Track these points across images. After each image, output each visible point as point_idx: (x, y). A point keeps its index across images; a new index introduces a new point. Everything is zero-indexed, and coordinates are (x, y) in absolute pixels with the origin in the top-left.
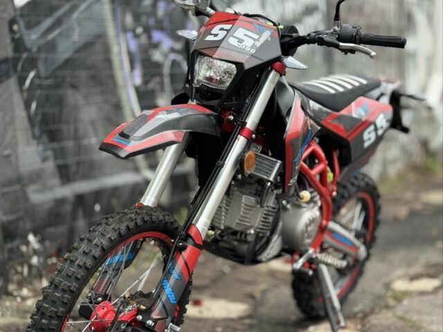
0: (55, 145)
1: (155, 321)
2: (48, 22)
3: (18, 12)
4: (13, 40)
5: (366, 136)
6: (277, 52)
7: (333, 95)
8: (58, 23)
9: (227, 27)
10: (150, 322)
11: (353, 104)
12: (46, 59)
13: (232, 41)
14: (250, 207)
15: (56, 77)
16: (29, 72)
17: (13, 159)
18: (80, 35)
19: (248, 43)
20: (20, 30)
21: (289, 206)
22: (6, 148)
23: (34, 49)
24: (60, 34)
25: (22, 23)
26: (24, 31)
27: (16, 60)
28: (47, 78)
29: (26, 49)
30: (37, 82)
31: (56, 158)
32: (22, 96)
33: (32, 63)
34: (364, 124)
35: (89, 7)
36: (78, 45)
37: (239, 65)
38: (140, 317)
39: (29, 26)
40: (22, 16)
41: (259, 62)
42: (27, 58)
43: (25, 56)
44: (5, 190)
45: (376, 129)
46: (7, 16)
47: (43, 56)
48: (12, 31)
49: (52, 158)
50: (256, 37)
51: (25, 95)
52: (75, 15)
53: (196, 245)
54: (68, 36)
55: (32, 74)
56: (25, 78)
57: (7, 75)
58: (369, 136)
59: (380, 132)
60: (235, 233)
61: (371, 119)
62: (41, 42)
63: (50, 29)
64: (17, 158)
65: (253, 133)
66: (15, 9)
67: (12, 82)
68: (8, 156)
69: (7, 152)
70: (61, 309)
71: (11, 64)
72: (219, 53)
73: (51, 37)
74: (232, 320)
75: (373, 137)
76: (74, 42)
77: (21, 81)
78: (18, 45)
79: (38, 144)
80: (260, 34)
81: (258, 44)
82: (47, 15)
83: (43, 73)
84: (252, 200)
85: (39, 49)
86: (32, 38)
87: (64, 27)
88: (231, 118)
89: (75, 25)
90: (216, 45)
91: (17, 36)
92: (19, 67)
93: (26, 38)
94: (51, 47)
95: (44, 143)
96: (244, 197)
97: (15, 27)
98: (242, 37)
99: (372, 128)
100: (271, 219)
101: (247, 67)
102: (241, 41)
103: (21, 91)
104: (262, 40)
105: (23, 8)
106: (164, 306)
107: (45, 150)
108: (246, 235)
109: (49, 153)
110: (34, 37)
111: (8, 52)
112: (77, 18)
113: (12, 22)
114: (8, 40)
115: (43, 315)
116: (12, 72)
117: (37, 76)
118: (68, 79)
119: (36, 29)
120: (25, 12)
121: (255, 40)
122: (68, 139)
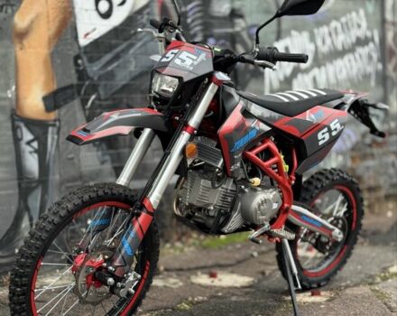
0: (112, 151)
1: (116, 267)
2: (108, 57)
3: (82, 50)
4: (78, 71)
5: (320, 136)
6: (210, 68)
7: (288, 103)
8: (117, 57)
9: (175, 51)
10: (111, 268)
11: (308, 112)
12: (106, 85)
13: (178, 61)
14: (208, 189)
15: (114, 99)
16: (90, 95)
17: (76, 161)
18: (136, 67)
19: (189, 62)
20: (83, 64)
21: (246, 190)
22: (70, 153)
23: (96, 78)
24: (118, 66)
25: (85, 58)
26: (87, 64)
27: (79, 87)
28: (106, 100)
29: (89, 78)
30: (97, 102)
31: (113, 161)
32: (85, 114)
33: (94, 88)
34: (318, 127)
35: (144, 44)
36: (133, 75)
37: (180, 78)
38: (105, 264)
39: (91, 60)
40: (85, 53)
41: (195, 76)
42: (89, 85)
43: (87, 83)
44: (69, 184)
45: (330, 131)
46: (73, 53)
47: (103, 83)
48: (76, 64)
49: (109, 162)
50: (195, 57)
51: (87, 112)
52: (132, 51)
53: (148, 213)
54: (125, 68)
55: (93, 97)
56: (88, 100)
57: (72, 98)
58: (323, 137)
59: (334, 133)
60: (200, 209)
61: (325, 123)
62: (101, 72)
63: (109, 63)
64: (79, 161)
65: (195, 129)
66: (79, 47)
67: (76, 103)
68: (72, 159)
69: (70, 156)
70: (35, 252)
71: (75, 90)
72: (167, 71)
73: (110, 68)
74: (236, 288)
75: (327, 136)
76: (131, 72)
77: (84, 102)
78: (82, 75)
79: (98, 151)
80: (198, 55)
81: (196, 63)
82: (106, 52)
83: (102, 97)
84: (209, 183)
85: (100, 78)
86: (94, 69)
87: (121, 61)
88: (177, 118)
89: (132, 59)
90: (166, 65)
91: (81, 68)
92: (83, 92)
93: (89, 70)
94: (111, 76)
95: (103, 150)
96: (202, 181)
97: (80, 61)
98: (185, 58)
99: (326, 130)
100: (229, 199)
101: (185, 80)
102: (183, 61)
103: (84, 109)
104: (199, 60)
105: (86, 47)
106: (123, 257)
107: (104, 155)
108: (208, 211)
109: (107, 158)
110: (95, 68)
111: (74, 80)
112: (134, 53)
113: (77, 57)
114: (73, 72)
115: (22, 256)
116: (76, 95)
117: (98, 98)
118: (125, 100)
119: (97, 63)
120: (88, 50)
121: (193, 60)
122: (125, 147)
